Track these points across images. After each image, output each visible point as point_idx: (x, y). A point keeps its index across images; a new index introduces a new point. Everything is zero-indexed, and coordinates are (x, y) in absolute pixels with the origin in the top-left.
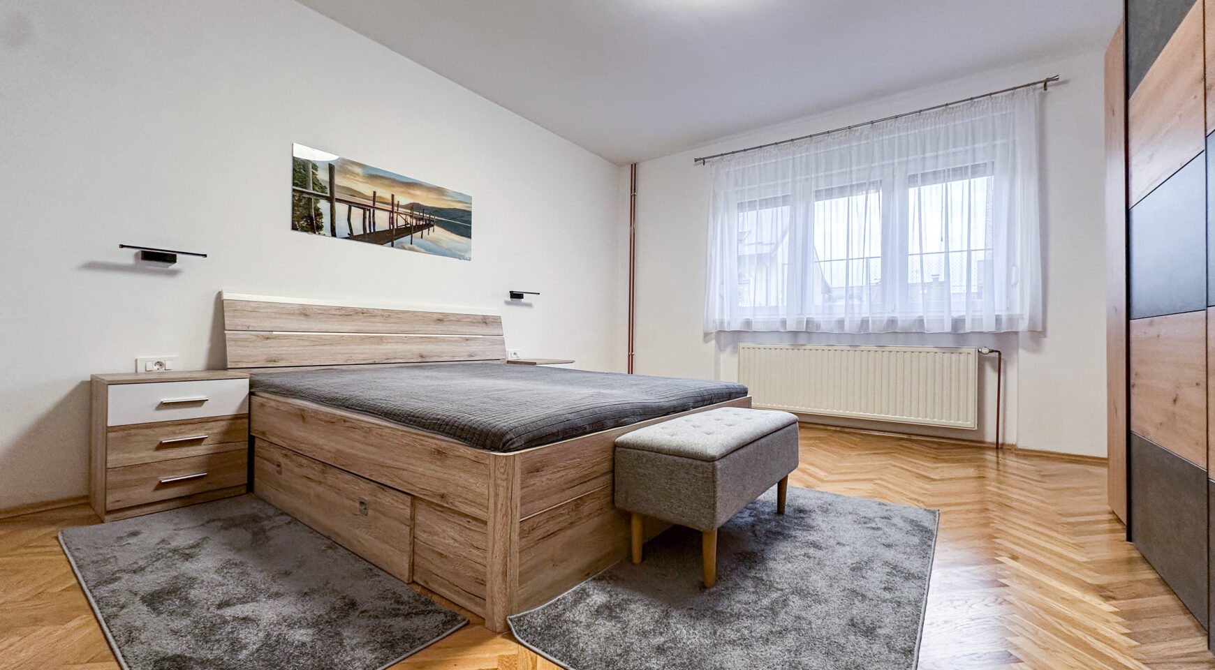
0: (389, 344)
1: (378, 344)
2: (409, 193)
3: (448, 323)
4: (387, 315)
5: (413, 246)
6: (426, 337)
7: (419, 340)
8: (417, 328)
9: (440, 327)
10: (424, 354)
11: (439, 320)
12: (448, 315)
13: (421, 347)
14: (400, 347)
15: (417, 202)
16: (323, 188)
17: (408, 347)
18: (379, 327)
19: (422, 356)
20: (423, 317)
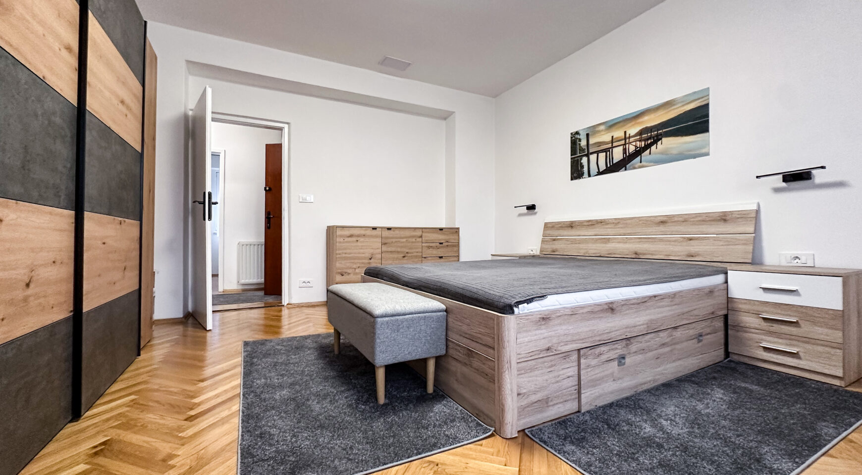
0: (614, 243)
1: (606, 243)
2: (638, 123)
3: (671, 224)
4: (617, 222)
5: (643, 163)
6: (644, 238)
7: (638, 240)
8: (638, 230)
9: (662, 228)
10: (639, 251)
11: (662, 222)
12: (674, 216)
13: (638, 246)
14: (621, 246)
15: (644, 127)
16: (583, 150)
17: (627, 246)
18: (609, 231)
19: (636, 254)
20: (647, 221)
